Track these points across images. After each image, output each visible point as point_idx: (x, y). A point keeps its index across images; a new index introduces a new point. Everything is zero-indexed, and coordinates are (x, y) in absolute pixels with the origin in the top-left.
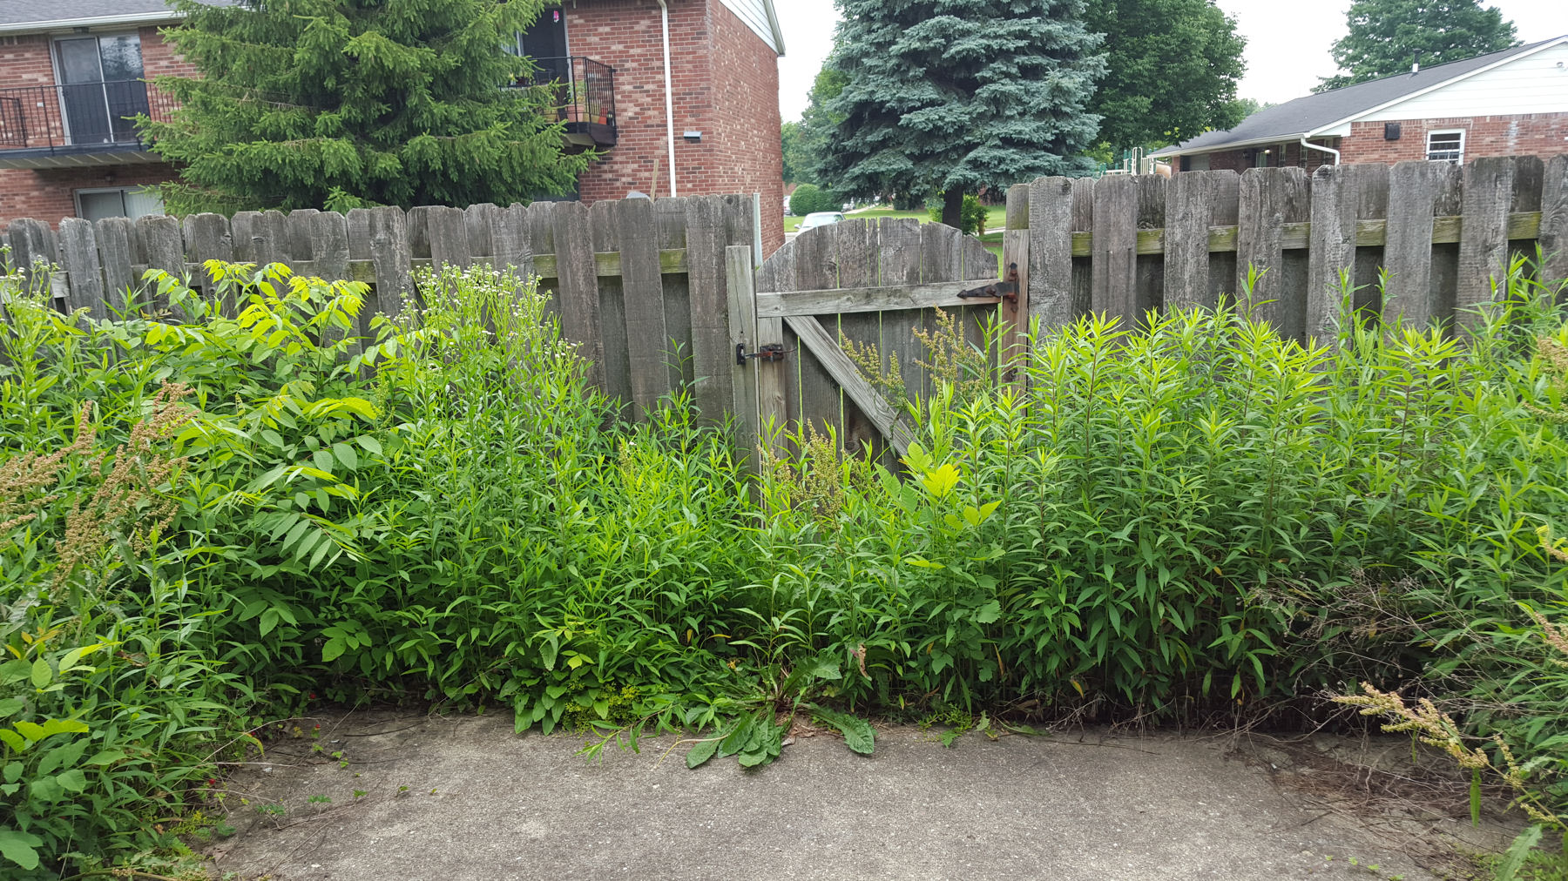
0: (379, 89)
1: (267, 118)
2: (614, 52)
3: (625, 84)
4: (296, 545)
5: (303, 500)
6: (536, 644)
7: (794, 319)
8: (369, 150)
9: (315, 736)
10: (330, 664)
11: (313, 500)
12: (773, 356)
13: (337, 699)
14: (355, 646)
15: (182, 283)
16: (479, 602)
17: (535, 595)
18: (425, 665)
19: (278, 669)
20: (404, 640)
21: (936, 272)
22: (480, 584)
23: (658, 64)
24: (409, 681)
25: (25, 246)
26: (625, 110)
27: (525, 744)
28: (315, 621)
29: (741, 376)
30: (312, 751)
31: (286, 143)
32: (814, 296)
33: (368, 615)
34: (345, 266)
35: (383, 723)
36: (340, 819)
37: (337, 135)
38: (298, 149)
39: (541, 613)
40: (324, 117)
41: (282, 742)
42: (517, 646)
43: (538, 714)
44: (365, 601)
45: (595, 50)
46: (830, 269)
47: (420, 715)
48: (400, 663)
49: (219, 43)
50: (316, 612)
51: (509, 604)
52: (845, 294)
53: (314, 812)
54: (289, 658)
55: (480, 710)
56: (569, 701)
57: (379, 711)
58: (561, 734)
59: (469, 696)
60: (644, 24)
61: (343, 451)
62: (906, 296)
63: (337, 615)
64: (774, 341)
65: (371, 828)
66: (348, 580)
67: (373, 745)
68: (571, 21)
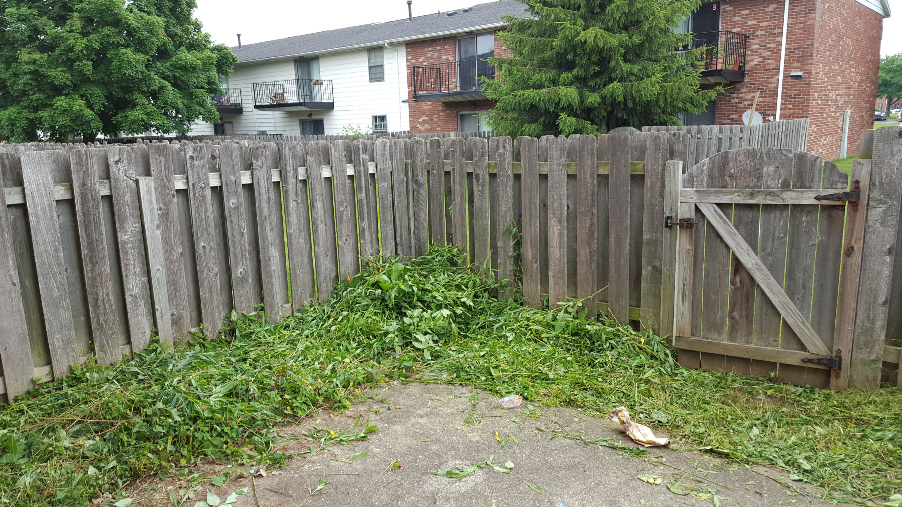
0: (595, 58)
1: (536, 77)
2: (750, 25)
3: (754, 44)
7: (702, 205)
8: (586, 92)
12: (686, 224)
21: (802, 182)
23: (779, 30)
25: (359, 151)
26: (752, 60)
29: (669, 235)
31: (543, 90)
32: (716, 192)
37: (570, 84)
38: (549, 92)
40: (564, 75)
45: (736, 24)
46: (730, 177)
49: (518, 39)
52: (736, 192)
60: (772, 7)
62: (777, 196)
64: (688, 217)
68: (724, 8)
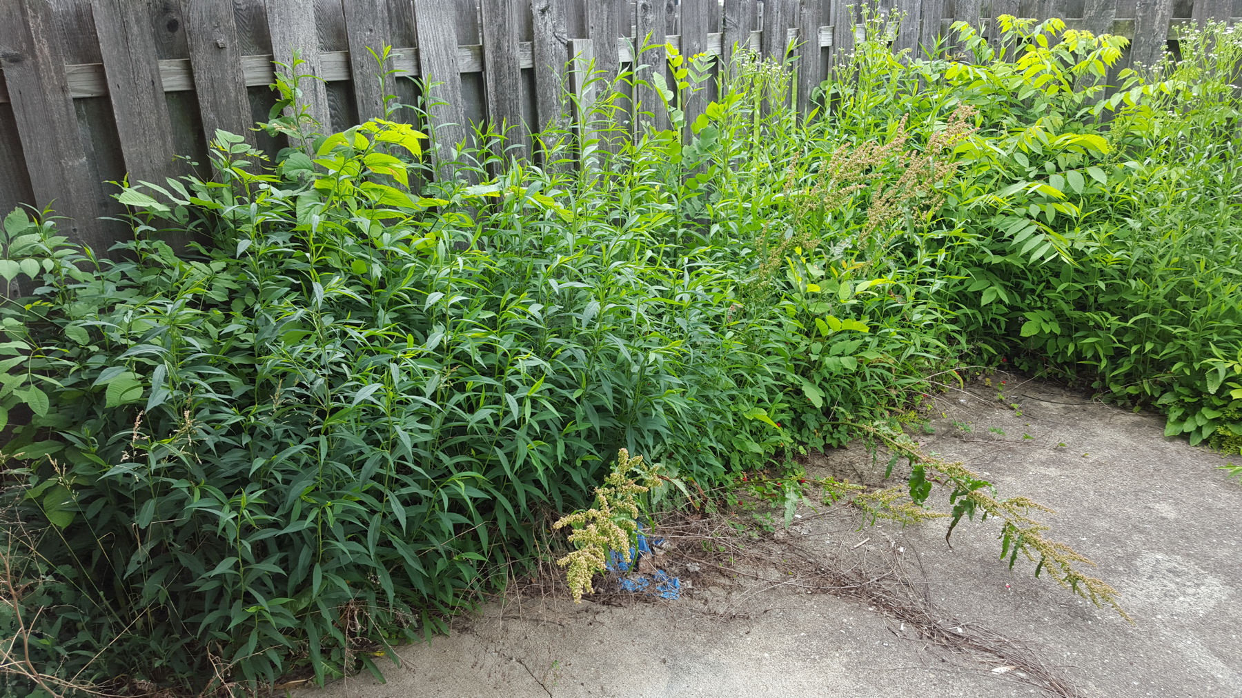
4: (1021, 244)
5: (1034, 210)
6: (1203, 370)
9: (1000, 389)
10: (1024, 339)
11: (1043, 213)
13: (1022, 367)
14: (1047, 331)
15: (978, 32)
16: (1160, 322)
17: (1212, 328)
18: (1100, 360)
19: (986, 332)
20: (1085, 337)
22: (1163, 307)
24: (1081, 369)
27: (1172, 447)
28: (1021, 306)
30: (997, 398)
33: (1063, 311)
34: (1109, 24)
35: (1053, 395)
36: (1009, 449)
39: (1216, 344)
41: (976, 386)
42: (1185, 366)
43: (1188, 427)
44: (1063, 299)
47: (1084, 398)
48: (1078, 354)
50: (1023, 298)
51: (1185, 330)
53: (991, 438)
54: (995, 327)
55: (1136, 409)
56: (1221, 425)
57: (1052, 386)
58: (1206, 449)
59: (1130, 396)
61: (1075, 178)
63: (1039, 304)
65: (1032, 463)
66: (1053, 280)
67: (1042, 408)
